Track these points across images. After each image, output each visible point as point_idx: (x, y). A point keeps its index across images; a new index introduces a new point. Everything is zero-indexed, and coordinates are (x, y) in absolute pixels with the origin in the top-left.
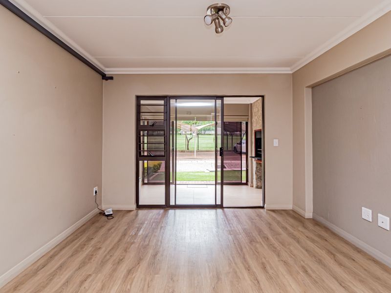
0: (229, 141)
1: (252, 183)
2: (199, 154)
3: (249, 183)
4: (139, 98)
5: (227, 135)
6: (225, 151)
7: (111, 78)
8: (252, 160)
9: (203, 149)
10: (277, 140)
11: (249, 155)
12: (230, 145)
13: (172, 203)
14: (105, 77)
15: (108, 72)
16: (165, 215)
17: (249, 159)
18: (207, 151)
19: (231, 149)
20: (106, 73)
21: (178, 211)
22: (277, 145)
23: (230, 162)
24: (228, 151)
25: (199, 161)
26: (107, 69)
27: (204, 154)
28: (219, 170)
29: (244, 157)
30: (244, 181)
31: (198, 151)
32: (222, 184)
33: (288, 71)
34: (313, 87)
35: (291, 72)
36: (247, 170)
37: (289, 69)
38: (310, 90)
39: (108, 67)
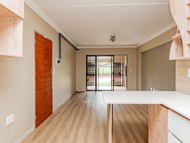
0: (117, 70)
1: (125, 85)
2: (104, 76)
3: (124, 85)
4: (87, 56)
5: (116, 67)
6: (115, 74)
7: (79, 50)
8: (125, 77)
9: (105, 73)
10: (131, 69)
11: (124, 75)
12: (117, 72)
13: (97, 89)
14: (76, 49)
15: (78, 48)
16: (95, 92)
17: (124, 76)
18: (107, 74)
19: (118, 73)
20: (77, 48)
21: (99, 92)
22: (131, 71)
23: (117, 79)
24: (116, 74)
25: (104, 78)
26: (77, 47)
27: (106, 76)
28: (112, 81)
29: (122, 76)
30: (122, 85)
31: (103, 74)
32: (113, 86)
33: (135, 47)
34: (142, 53)
35: (136, 47)
36: (123, 81)
37: (135, 46)
38: (141, 54)
39: (78, 46)
